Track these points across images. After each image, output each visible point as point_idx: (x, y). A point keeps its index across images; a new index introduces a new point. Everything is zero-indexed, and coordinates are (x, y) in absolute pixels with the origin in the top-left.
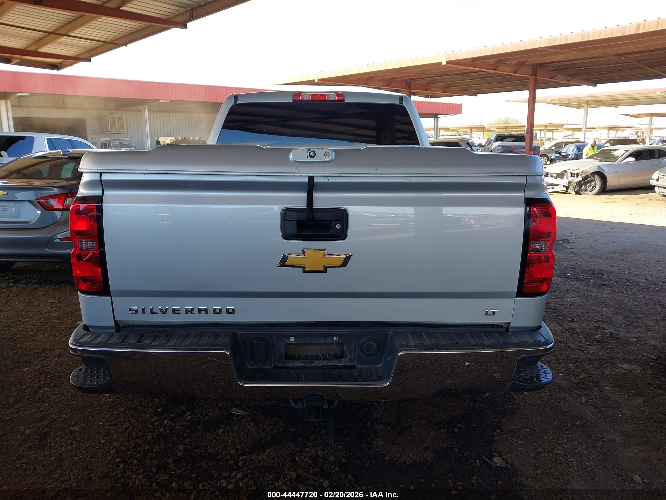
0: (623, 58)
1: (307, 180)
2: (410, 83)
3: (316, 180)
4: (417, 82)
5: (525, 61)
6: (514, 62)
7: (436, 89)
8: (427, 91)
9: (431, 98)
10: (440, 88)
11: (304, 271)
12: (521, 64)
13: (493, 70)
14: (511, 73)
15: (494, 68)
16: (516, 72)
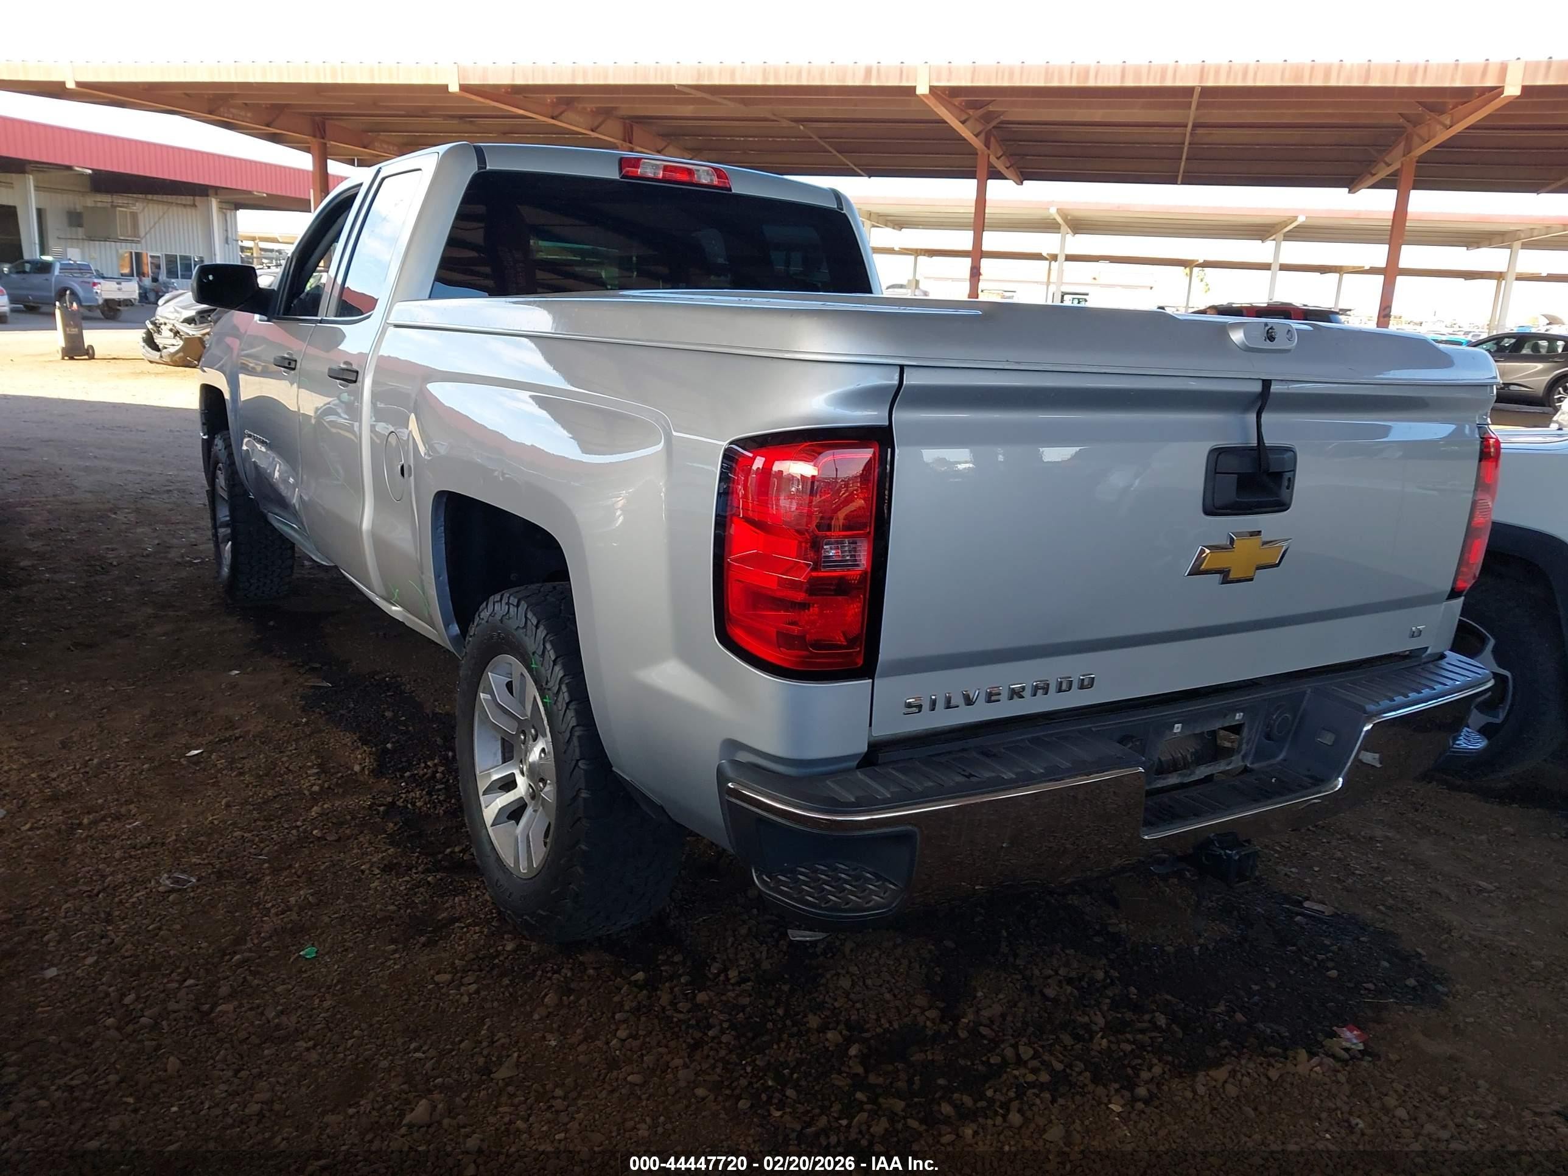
0: (801, 127)
1: (1257, 388)
2: (324, 124)
3: (1275, 388)
4: (343, 124)
5: (616, 108)
6: (590, 107)
7: (385, 146)
8: (365, 148)
9: (358, 166)
10: (394, 145)
11: (1226, 581)
12: (607, 113)
13: (553, 118)
14: (585, 129)
15: (555, 114)
16: (598, 127)
